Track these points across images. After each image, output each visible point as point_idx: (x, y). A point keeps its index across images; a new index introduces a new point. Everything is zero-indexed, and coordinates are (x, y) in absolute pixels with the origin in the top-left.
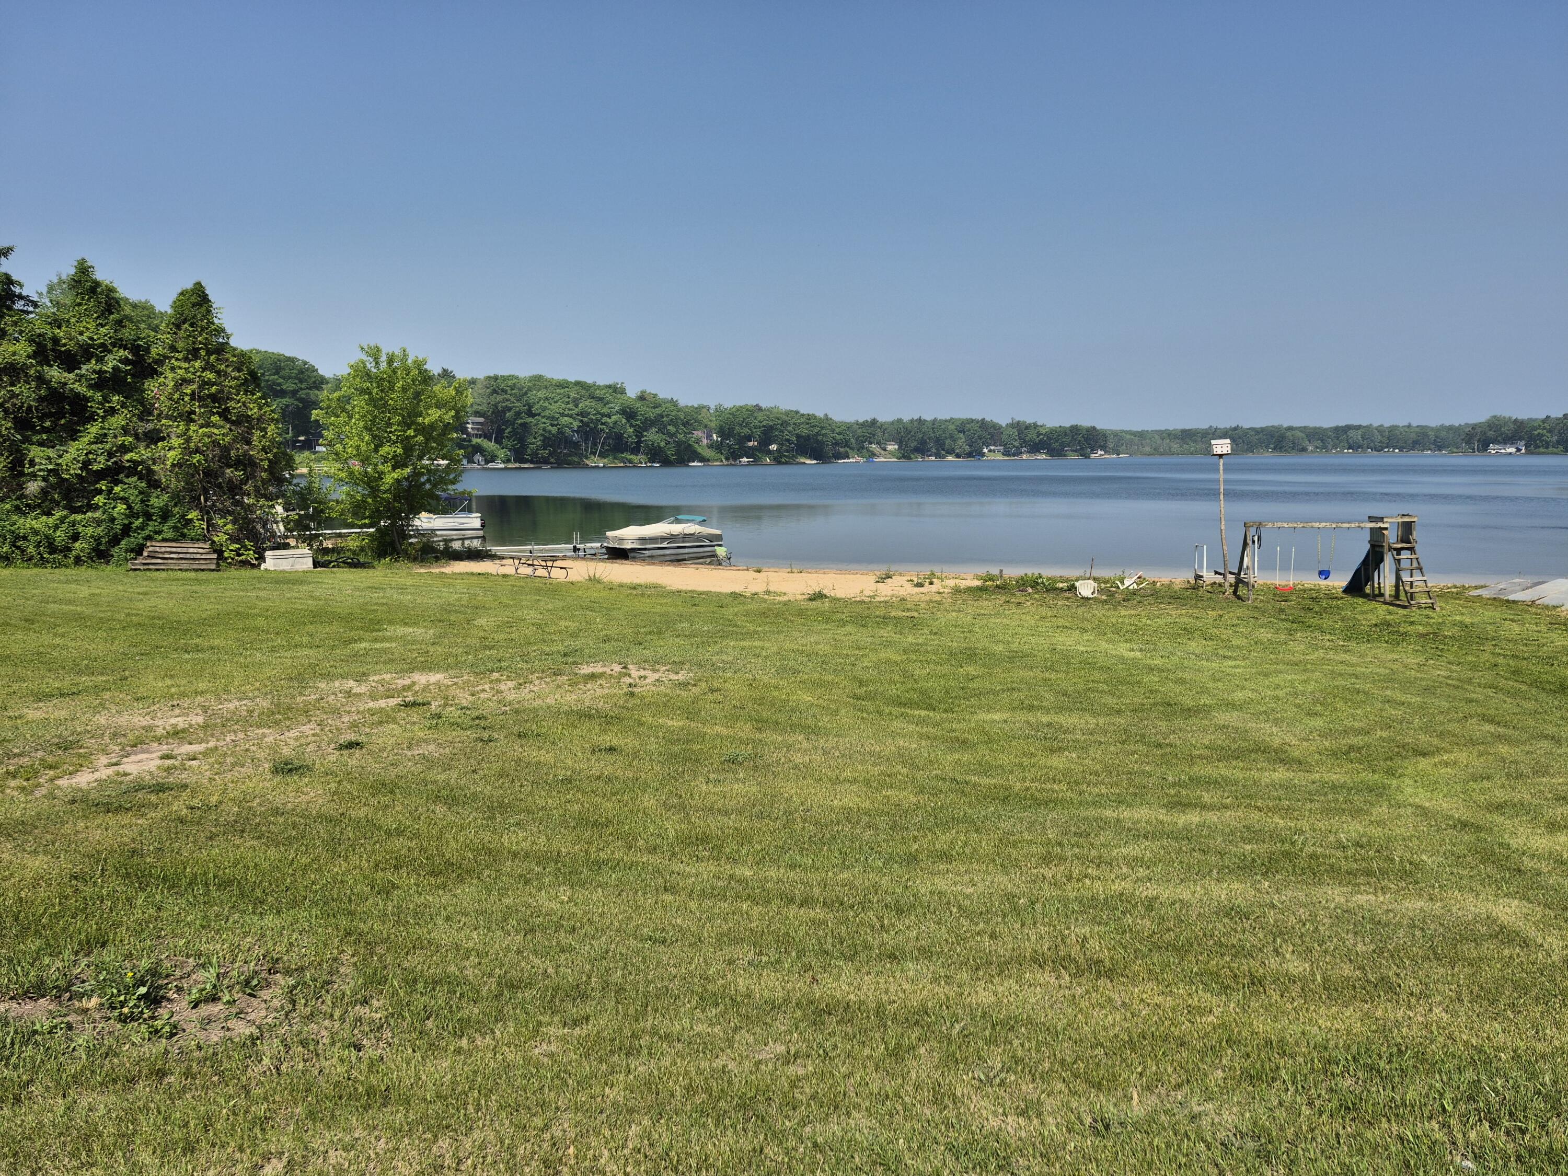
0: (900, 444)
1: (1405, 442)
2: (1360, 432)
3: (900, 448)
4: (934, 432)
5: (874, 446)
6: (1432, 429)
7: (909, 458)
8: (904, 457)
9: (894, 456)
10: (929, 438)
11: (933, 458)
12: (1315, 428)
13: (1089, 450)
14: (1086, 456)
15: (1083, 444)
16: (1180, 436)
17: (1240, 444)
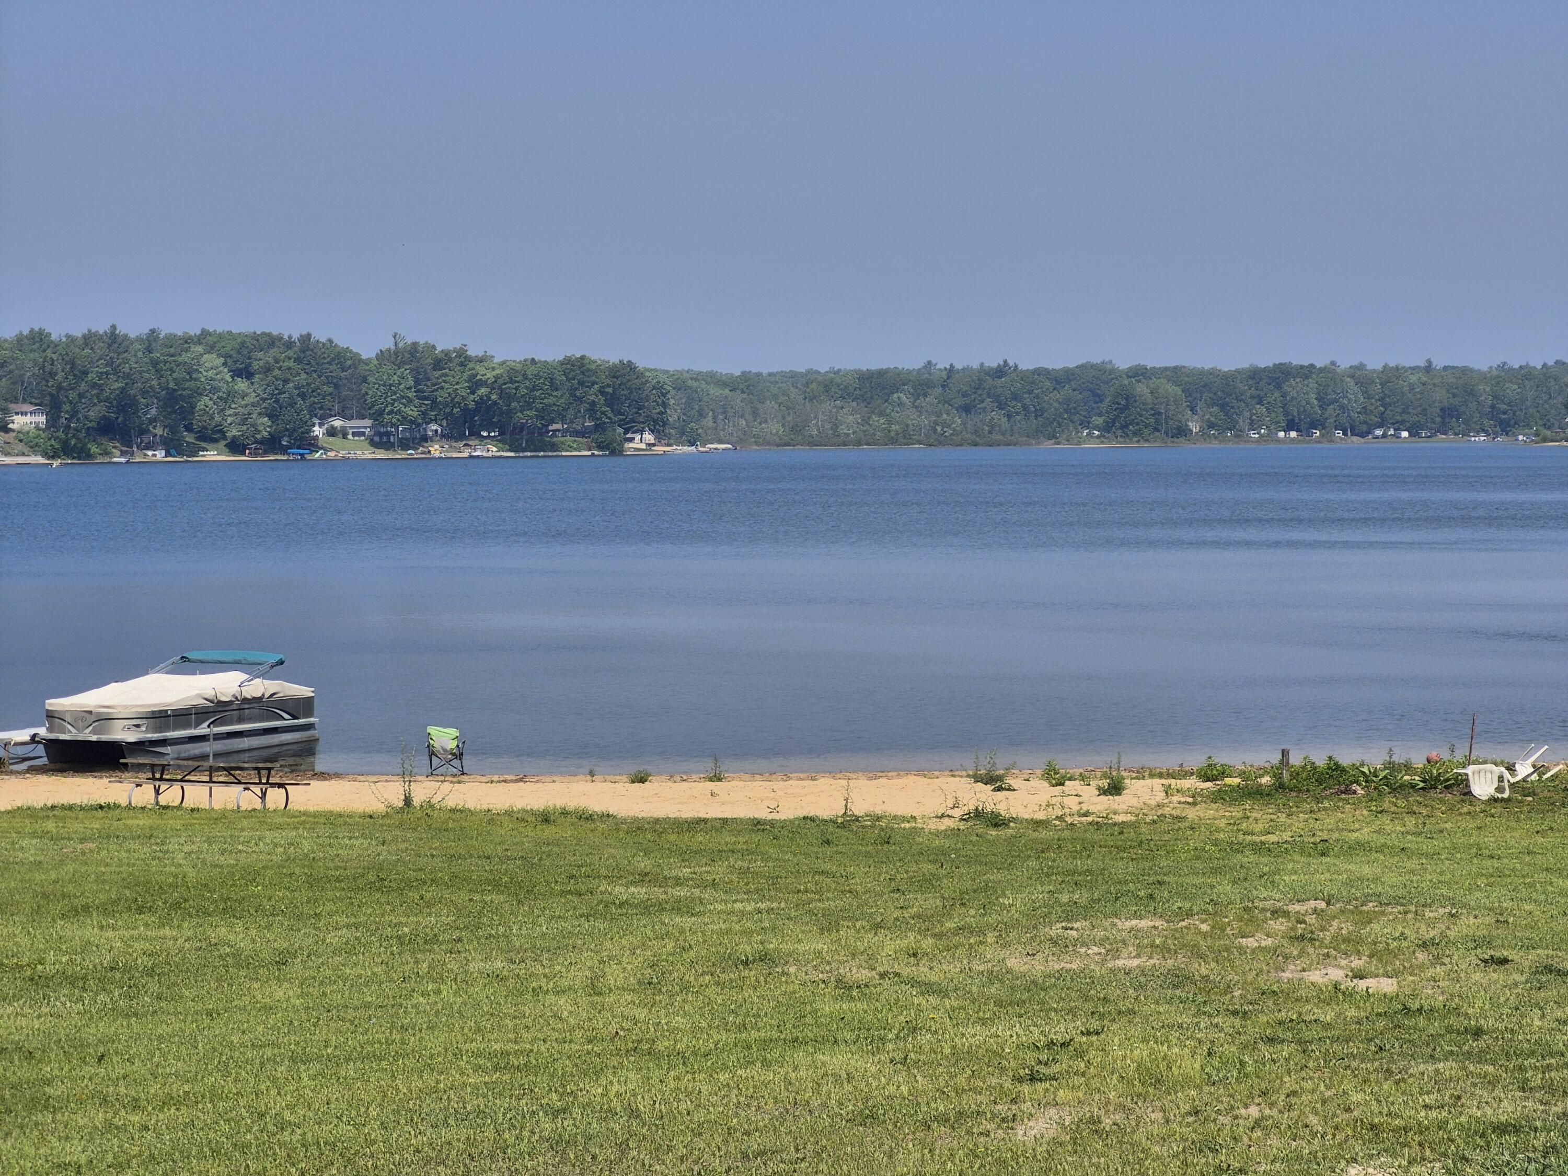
0: (53, 407)
1: (1424, 412)
2: (1312, 384)
3: (53, 422)
4: (159, 374)
6: (1484, 377)
7: (82, 454)
8: (65, 450)
9: (34, 447)
10: (144, 393)
11: (160, 455)
12: (1202, 373)
13: (620, 430)
14: (614, 449)
15: (603, 413)
16: (857, 392)
17: (1018, 413)
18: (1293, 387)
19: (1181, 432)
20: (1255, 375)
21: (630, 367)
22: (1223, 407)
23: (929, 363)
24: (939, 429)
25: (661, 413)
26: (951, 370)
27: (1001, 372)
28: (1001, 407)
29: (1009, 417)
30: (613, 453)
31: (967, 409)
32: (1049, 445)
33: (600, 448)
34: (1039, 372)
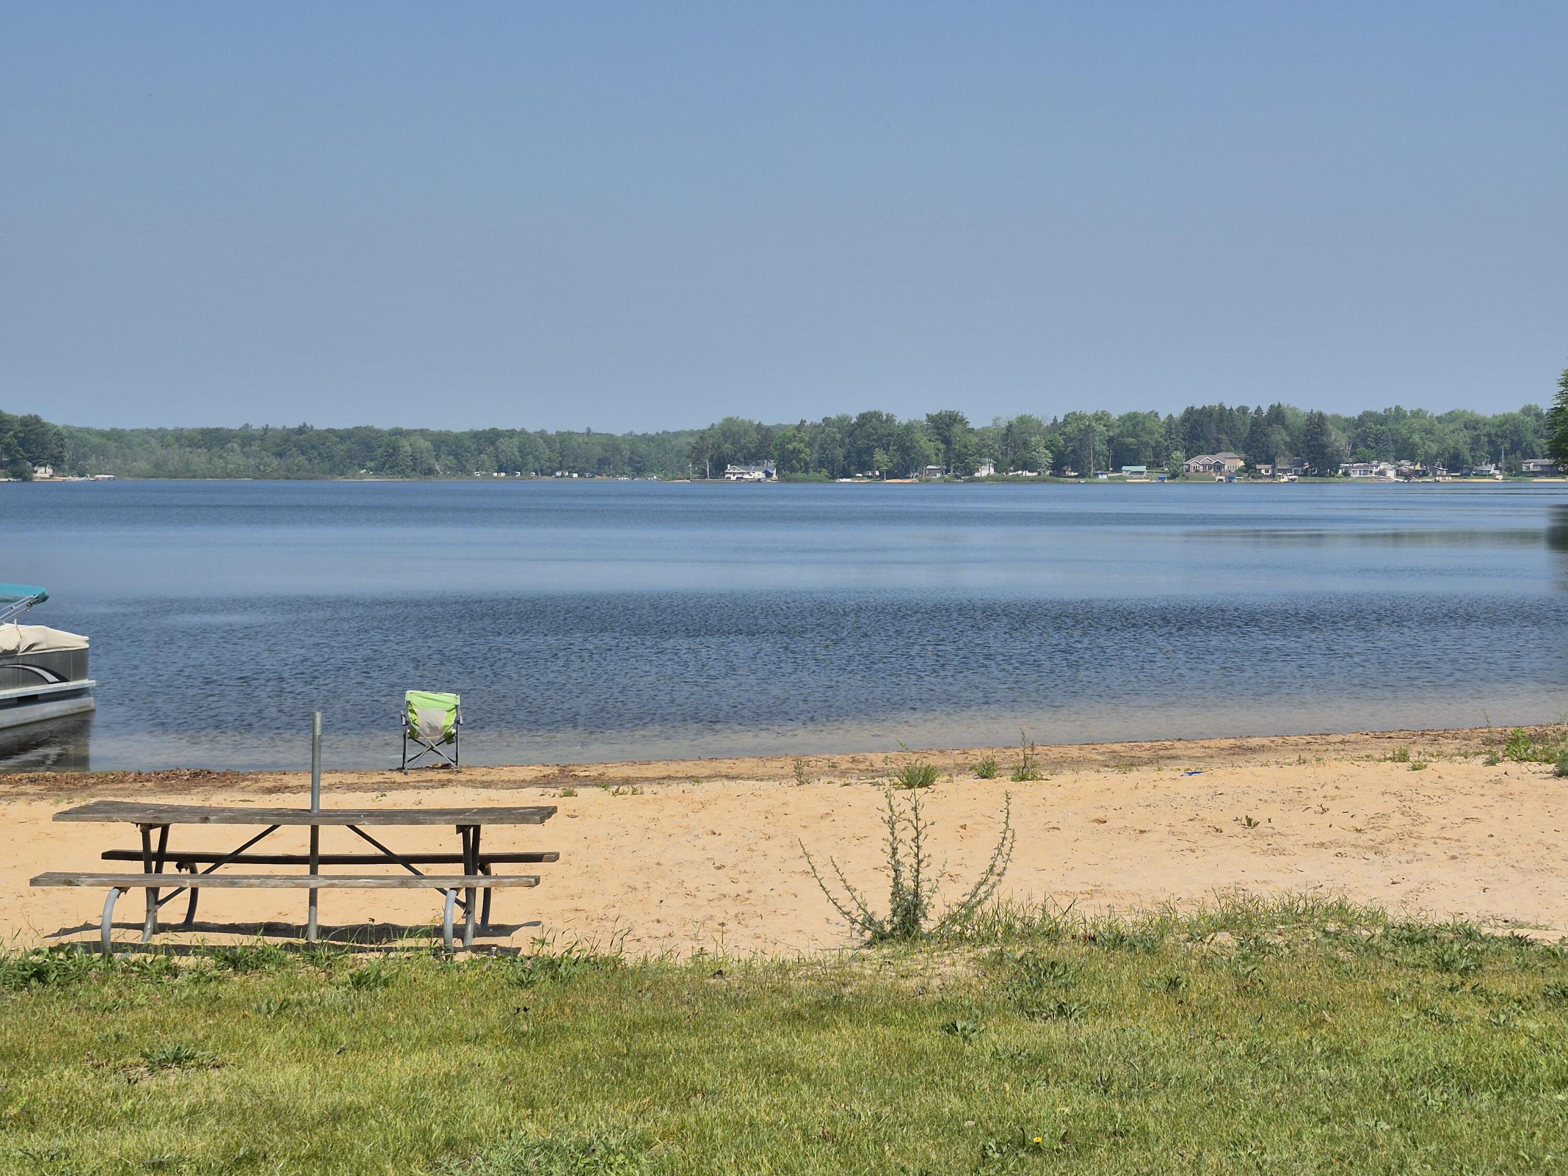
1: (587, 462)
2: (516, 441)
6: (624, 439)
12: (444, 433)
13: (29, 464)
14: (24, 476)
15: (17, 451)
16: (201, 442)
18: (502, 444)
19: (430, 472)
20: (476, 435)
21: (37, 420)
22: (456, 456)
24: (262, 468)
25: (61, 452)
26: (266, 430)
27: (301, 430)
28: (303, 453)
29: (310, 461)
30: (24, 479)
31: (280, 455)
32: (340, 479)
33: (14, 476)
34: (329, 431)
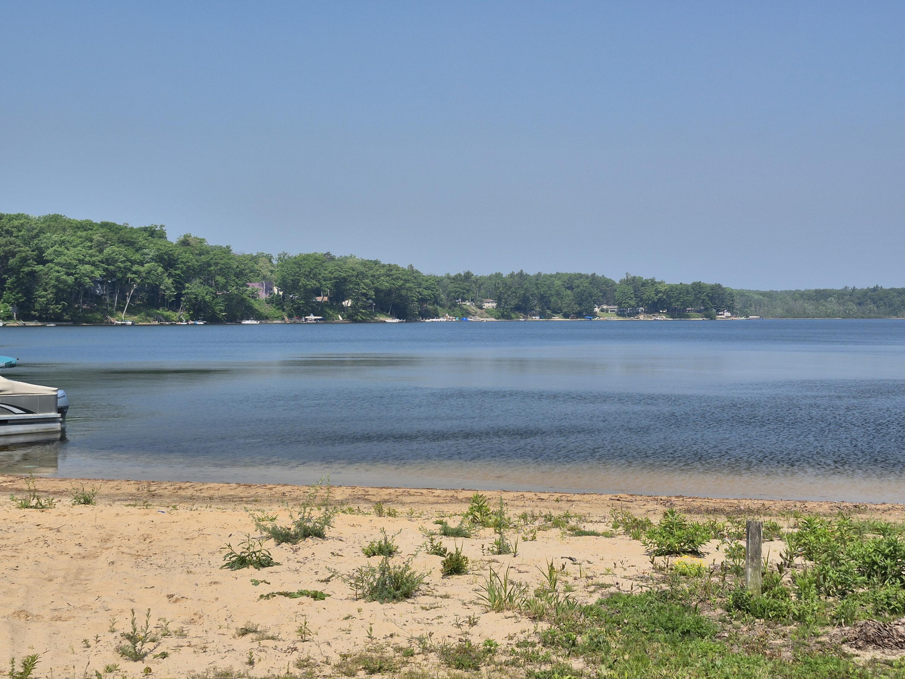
0: (499, 300)
3: (499, 306)
4: (538, 288)
5: (468, 304)
7: (509, 317)
8: (503, 316)
9: (491, 315)
10: (532, 295)
11: (538, 318)
13: (715, 310)
14: (712, 317)
15: (708, 303)
16: (815, 297)
17: (882, 306)
23: (846, 287)
24: (847, 311)
25: (731, 304)
26: (854, 289)
27: (875, 289)
28: (874, 303)
29: (878, 307)
30: (711, 319)
31: (860, 304)
32: (894, 318)
33: (706, 317)
34: (891, 289)
